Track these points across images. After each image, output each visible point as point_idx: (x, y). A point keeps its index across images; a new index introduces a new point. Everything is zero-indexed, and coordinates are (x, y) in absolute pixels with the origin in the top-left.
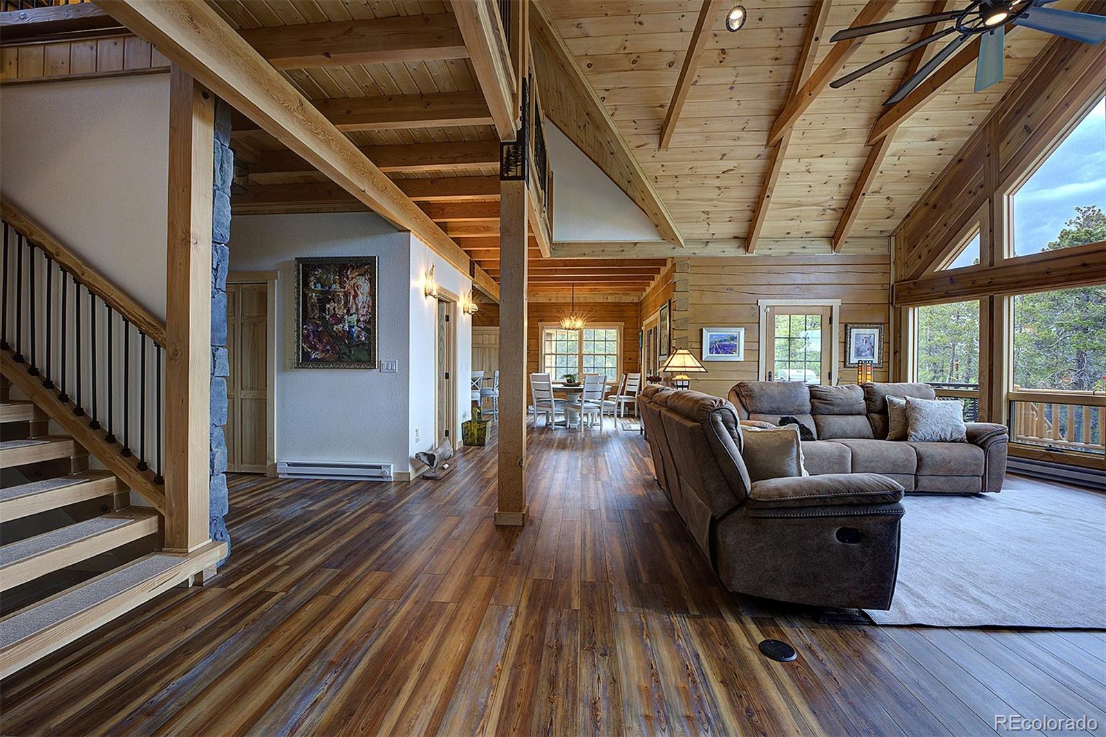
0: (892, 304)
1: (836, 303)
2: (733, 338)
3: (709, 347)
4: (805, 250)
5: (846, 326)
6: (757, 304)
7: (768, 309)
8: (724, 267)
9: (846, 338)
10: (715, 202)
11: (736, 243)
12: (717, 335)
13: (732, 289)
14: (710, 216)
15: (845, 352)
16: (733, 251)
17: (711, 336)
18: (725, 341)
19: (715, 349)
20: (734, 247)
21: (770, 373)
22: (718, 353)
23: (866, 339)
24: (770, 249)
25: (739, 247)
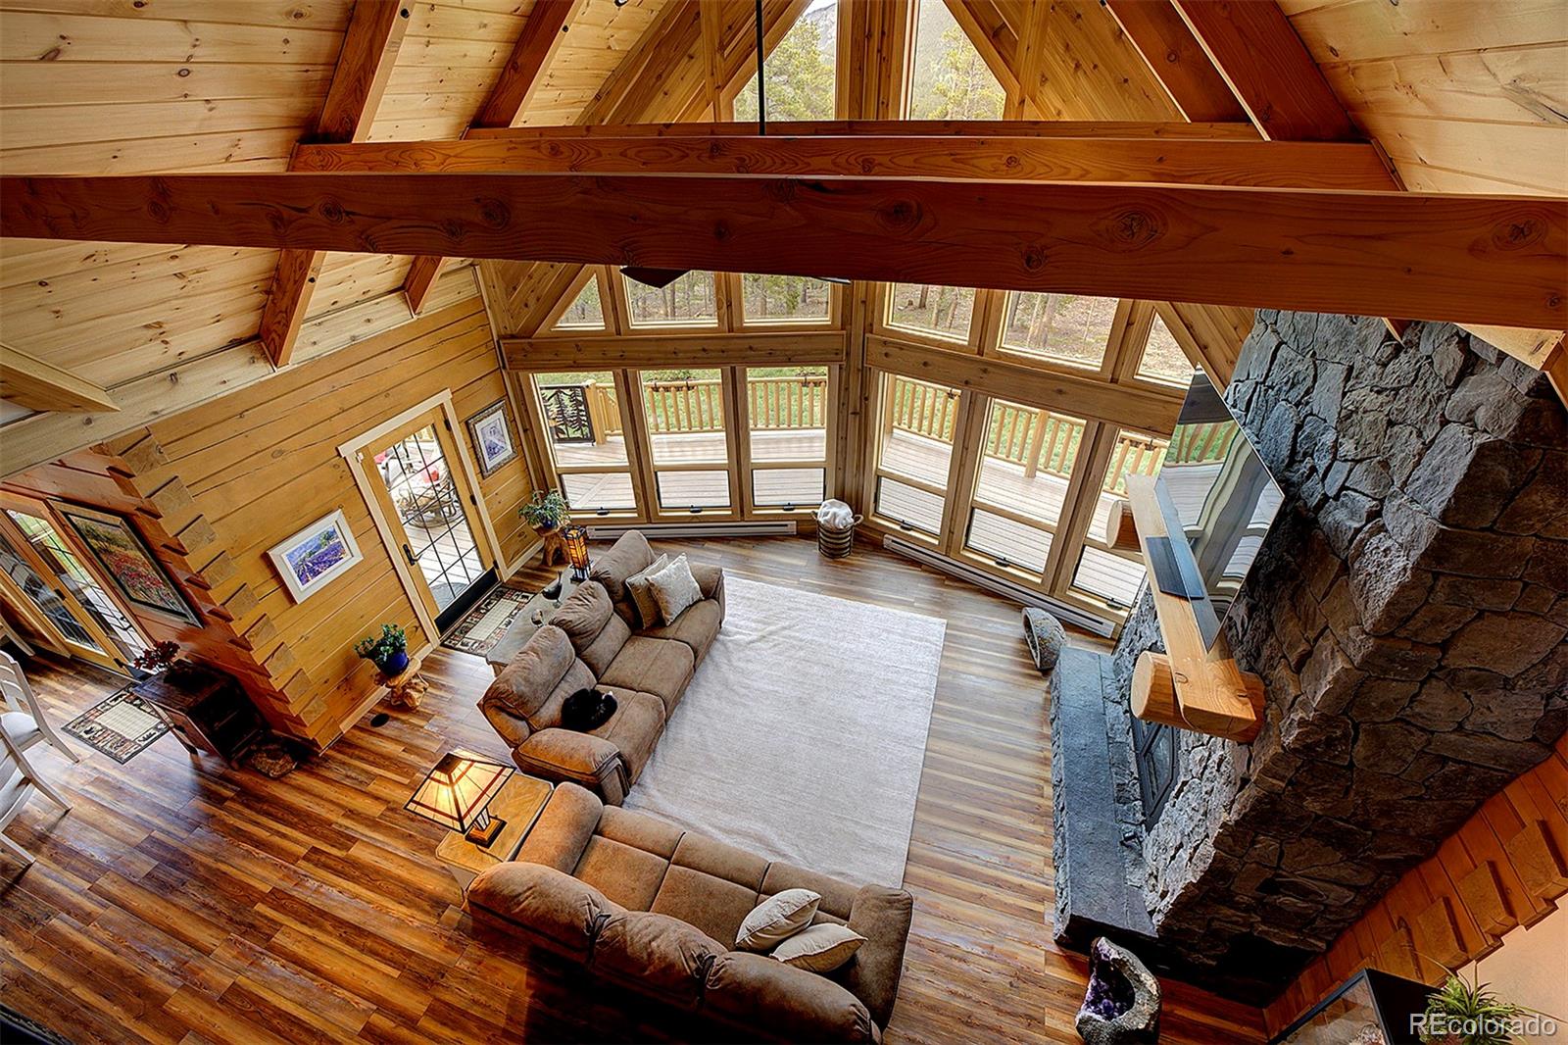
0: (504, 367)
1: (445, 397)
2: (329, 536)
3: (295, 576)
4: (370, 325)
5: (467, 423)
6: (339, 455)
7: (360, 454)
8: (241, 415)
9: (472, 441)
10: (174, 302)
11: (240, 355)
12: (301, 548)
13: (281, 452)
14: (166, 327)
15: (478, 460)
16: (244, 374)
17: (290, 556)
18: (319, 547)
19: (308, 571)
20: (242, 366)
21: (405, 546)
22: (316, 573)
23: (493, 429)
24: (315, 343)
25: (253, 361)
